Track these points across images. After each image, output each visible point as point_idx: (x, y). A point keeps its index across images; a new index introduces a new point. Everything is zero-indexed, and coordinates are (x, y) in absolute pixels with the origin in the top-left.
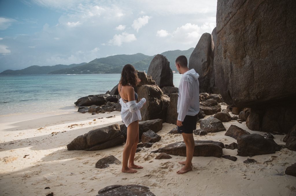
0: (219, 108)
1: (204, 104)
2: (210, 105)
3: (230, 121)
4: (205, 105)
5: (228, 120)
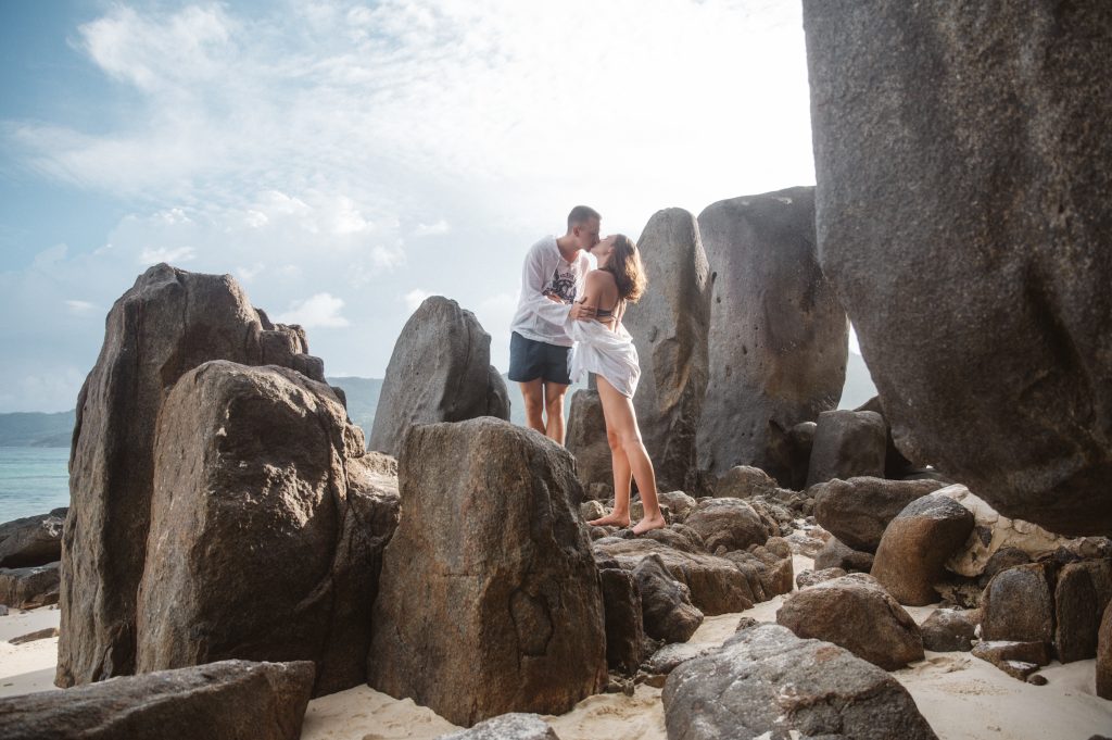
0: (782, 562)
1: (681, 536)
2: (718, 543)
3: (921, 658)
5: (901, 648)
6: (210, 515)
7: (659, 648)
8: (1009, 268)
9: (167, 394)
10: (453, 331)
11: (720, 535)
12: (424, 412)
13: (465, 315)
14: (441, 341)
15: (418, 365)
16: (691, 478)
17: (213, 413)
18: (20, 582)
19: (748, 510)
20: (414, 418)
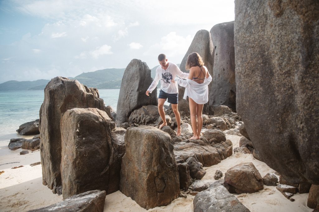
0: (229, 147)
1: (202, 141)
2: (212, 141)
3: (262, 189)
4: (204, 143)
5: (257, 187)
6: (77, 153)
7: (194, 181)
8: (286, 134)
9: (63, 116)
10: (140, 69)
11: (213, 139)
12: (133, 92)
13: (144, 64)
14: (137, 72)
15: (131, 78)
16: (208, 108)
17: (75, 125)
18: (30, 144)
19: (222, 121)
20: (130, 93)
